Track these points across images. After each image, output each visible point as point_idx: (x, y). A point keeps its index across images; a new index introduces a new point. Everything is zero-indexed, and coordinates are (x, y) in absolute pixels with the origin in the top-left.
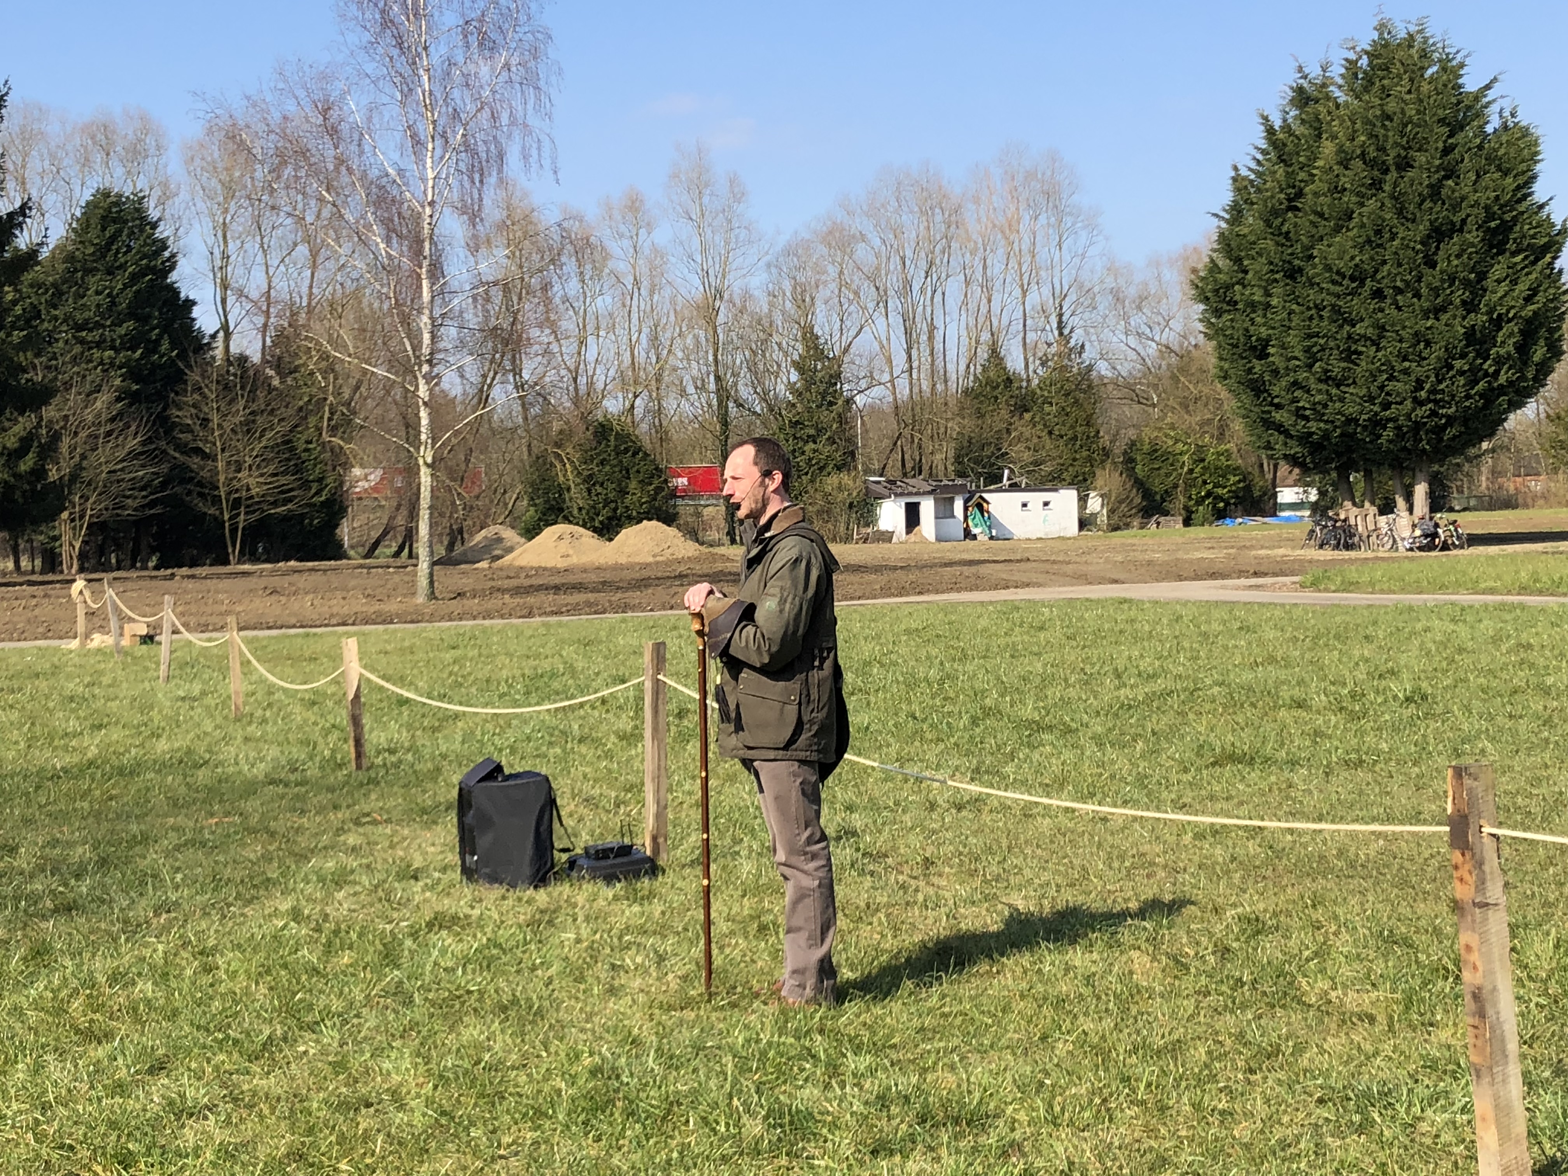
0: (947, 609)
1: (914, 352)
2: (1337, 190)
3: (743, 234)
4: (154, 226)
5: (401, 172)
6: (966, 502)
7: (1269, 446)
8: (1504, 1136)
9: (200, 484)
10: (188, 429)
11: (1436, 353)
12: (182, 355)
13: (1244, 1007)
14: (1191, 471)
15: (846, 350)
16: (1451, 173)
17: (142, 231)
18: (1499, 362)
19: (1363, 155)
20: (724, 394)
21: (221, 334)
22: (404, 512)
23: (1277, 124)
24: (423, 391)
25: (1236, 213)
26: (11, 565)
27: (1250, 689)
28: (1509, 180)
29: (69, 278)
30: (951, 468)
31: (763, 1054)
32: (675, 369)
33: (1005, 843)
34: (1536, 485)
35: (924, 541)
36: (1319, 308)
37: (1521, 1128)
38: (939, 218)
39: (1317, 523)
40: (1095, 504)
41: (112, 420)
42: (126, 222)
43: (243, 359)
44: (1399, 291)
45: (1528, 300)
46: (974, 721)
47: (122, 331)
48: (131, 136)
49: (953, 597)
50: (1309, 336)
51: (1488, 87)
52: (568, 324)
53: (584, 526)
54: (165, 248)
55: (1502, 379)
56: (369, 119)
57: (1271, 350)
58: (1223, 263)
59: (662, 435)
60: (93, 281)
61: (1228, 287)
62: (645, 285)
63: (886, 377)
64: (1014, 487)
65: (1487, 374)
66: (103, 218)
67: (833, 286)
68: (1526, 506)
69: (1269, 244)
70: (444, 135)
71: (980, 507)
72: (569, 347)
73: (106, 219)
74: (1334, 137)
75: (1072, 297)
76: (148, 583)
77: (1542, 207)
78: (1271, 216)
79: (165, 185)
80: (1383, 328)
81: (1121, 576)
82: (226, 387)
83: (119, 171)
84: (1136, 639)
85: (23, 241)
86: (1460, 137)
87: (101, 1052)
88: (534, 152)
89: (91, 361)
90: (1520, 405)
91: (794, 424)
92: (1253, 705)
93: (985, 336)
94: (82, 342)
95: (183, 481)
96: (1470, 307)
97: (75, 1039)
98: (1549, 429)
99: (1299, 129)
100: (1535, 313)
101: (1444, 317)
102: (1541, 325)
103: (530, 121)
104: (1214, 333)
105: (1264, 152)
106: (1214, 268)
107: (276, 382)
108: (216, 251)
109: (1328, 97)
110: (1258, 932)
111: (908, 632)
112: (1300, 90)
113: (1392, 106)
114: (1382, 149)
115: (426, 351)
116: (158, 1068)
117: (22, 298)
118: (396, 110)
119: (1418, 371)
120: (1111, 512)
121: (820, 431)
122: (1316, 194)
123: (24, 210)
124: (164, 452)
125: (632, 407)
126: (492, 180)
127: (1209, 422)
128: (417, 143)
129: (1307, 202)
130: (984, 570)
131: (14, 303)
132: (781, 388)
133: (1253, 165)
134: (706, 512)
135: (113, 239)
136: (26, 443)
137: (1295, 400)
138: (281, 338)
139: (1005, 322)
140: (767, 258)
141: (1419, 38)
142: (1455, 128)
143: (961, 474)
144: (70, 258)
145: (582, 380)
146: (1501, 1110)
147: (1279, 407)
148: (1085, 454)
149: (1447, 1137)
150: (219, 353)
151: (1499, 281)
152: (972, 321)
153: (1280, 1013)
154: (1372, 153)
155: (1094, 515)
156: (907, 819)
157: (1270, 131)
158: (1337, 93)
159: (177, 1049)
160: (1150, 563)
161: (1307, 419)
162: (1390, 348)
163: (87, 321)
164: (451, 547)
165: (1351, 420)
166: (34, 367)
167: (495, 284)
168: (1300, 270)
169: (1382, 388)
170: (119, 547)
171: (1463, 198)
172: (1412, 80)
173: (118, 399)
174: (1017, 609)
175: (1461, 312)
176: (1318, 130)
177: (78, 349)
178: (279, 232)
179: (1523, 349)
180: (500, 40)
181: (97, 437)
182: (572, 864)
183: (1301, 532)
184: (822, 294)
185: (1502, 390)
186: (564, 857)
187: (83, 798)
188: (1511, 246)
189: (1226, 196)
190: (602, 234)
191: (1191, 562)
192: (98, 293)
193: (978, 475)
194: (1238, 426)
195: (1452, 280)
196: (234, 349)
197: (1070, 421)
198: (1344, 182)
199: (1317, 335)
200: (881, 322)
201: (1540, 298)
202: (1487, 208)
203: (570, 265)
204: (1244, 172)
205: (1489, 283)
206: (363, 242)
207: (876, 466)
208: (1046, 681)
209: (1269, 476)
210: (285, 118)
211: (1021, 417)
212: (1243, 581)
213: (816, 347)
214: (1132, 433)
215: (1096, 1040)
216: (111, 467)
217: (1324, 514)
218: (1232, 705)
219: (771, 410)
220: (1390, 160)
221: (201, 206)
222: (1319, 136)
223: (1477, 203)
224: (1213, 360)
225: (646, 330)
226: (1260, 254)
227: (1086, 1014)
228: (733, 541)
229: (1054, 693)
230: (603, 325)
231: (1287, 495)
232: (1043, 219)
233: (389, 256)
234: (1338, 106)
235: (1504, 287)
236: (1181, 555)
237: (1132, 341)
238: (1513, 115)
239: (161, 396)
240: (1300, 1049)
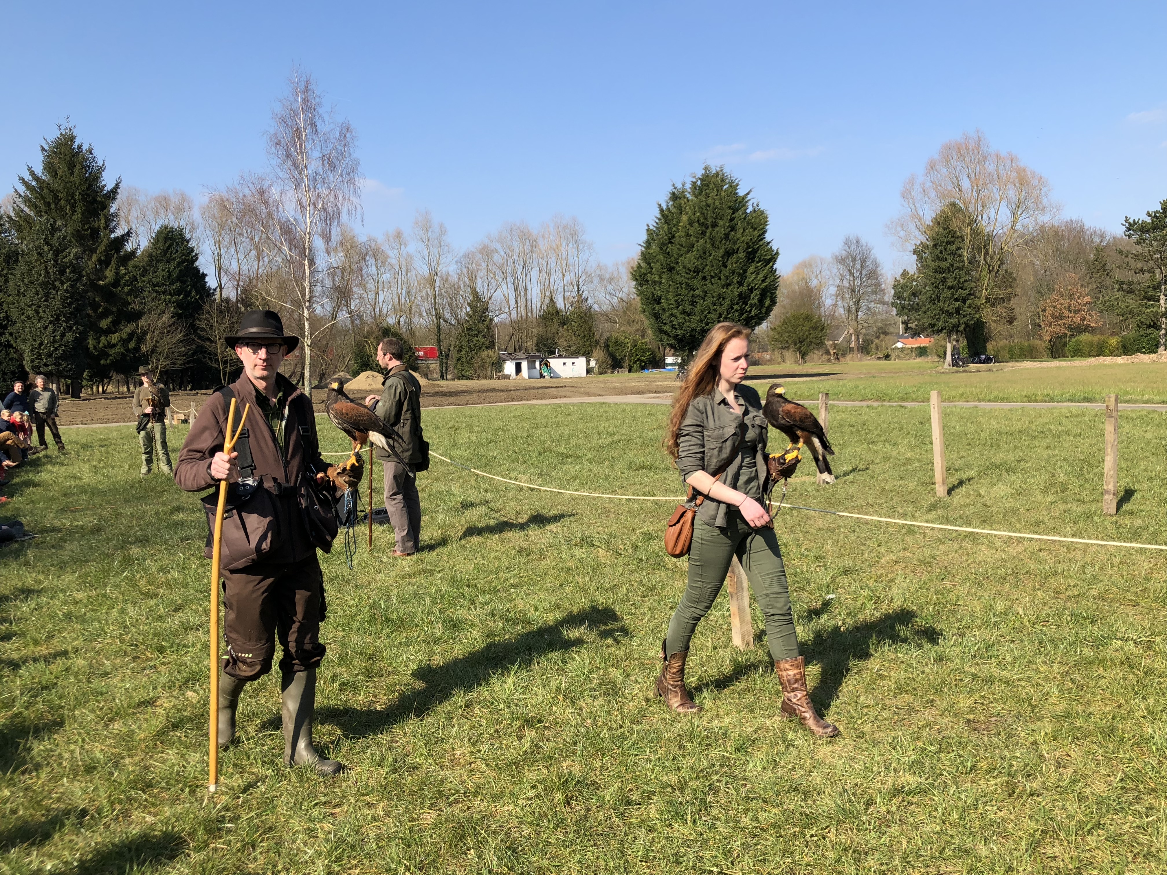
0: (531, 407)
1: (519, 300)
2: (688, 235)
3: (446, 248)
4: (188, 241)
5: (295, 220)
6: (540, 362)
7: (661, 340)
8: (742, 621)
9: (210, 354)
10: (204, 330)
11: (727, 303)
12: (201, 298)
13: (642, 570)
14: (631, 350)
15: (490, 298)
16: (733, 229)
17: (182, 244)
18: (752, 306)
19: (698, 221)
20: (438, 317)
21: (218, 289)
22: (299, 366)
23: (665, 208)
24: (306, 314)
25: (648, 244)
26: (125, 389)
27: (651, 439)
28: (756, 232)
29: (150, 263)
30: (534, 348)
31: (443, 596)
32: (417, 305)
33: (549, 505)
34: (767, 356)
35: (523, 378)
36: (681, 284)
37: (748, 618)
38: (528, 243)
39: (680, 371)
40: (593, 363)
41: (170, 326)
42: (175, 240)
43: (228, 300)
44: (712, 277)
45: (763, 281)
46: (540, 454)
47: (174, 287)
48: (177, 202)
49: (535, 402)
50: (677, 295)
51: (748, 194)
52: (371, 286)
53: (378, 372)
54: (193, 251)
55: (753, 313)
56: (281, 196)
57: (662, 301)
58: (643, 265)
59: (412, 333)
60: (161, 266)
61: (645, 274)
62: (404, 270)
63: (507, 310)
64: (560, 356)
65: (746, 311)
66: (165, 238)
67: (484, 271)
68: (761, 364)
69: (661, 257)
70: (314, 204)
71: (546, 364)
72: (372, 295)
73: (166, 239)
74: (687, 213)
75: (583, 278)
76: (186, 397)
77: (769, 243)
78: (662, 246)
79: (193, 224)
80: (706, 292)
81: (603, 393)
82: (221, 312)
83: (172, 217)
84: (608, 420)
85: (129, 247)
86: (737, 214)
87: (152, 603)
88: (354, 212)
89: (160, 300)
90: (760, 324)
91: (468, 329)
92: (652, 446)
93: (548, 294)
94: (156, 292)
95: (202, 352)
96: (740, 284)
97: (141, 597)
98: (771, 333)
99: (673, 210)
100: (766, 286)
101: (730, 288)
102: (768, 292)
103: (351, 199)
104: (640, 293)
105: (659, 219)
106: (639, 266)
107: (243, 309)
108: (216, 253)
109: (684, 197)
110: (650, 539)
111: (515, 417)
112: (673, 194)
113: (710, 201)
114: (706, 219)
115: (307, 297)
116: (178, 609)
117: (129, 273)
118: (292, 192)
119: (720, 310)
120: (600, 367)
121: (480, 332)
122: (680, 237)
123: (129, 234)
124: (193, 340)
125: (399, 322)
126: (335, 223)
127: (639, 330)
128: (302, 207)
129: (676, 240)
130: (547, 391)
131: (125, 274)
132: (463, 314)
133: (655, 224)
134: (431, 366)
135: (169, 247)
136: (131, 336)
137: (671, 321)
138: (245, 291)
139: (556, 287)
140: (455, 259)
141: (720, 173)
142: (735, 210)
143: (539, 351)
144: (150, 255)
145: (377, 310)
146: (741, 610)
147: (665, 324)
148: (589, 343)
149: (721, 621)
150: (217, 297)
151: (752, 273)
152: (542, 288)
153: (657, 571)
154: (702, 220)
155: (593, 368)
156: (510, 495)
157: (662, 210)
158: (688, 195)
159: (187, 601)
160: (614, 388)
161: (676, 329)
162: (709, 300)
163: (158, 283)
164: (320, 381)
165: (693, 330)
166: (135, 303)
167: (337, 268)
168: (674, 268)
169: (706, 316)
170: (174, 381)
171: (738, 239)
172: (718, 191)
173: (173, 317)
174: (560, 407)
175: (737, 286)
176: (681, 210)
177: (154, 295)
178: (244, 244)
179: (761, 301)
180: (337, 163)
181: (163, 333)
182: (365, 517)
183: (674, 375)
184: (480, 274)
185: (753, 318)
186: (363, 514)
187: (152, 491)
188: (757, 259)
189: (644, 237)
190: (385, 248)
191: (630, 387)
192: (163, 270)
193: (545, 352)
194: (649, 332)
195: (733, 272)
196: (224, 295)
197: (583, 329)
198: (691, 232)
199: (680, 295)
200: (504, 286)
201: (768, 281)
202: (747, 243)
203: (371, 261)
204: (651, 227)
205: (748, 274)
206: (280, 249)
207: (504, 347)
208: (570, 436)
209: (662, 352)
210: (244, 196)
211: (563, 327)
212: (651, 395)
213: (477, 297)
214: (608, 334)
215: (582, 586)
216: (170, 346)
217: (683, 368)
218: (644, 445)
219: (459, 323)
220: (709, 223)
221: (208, 232)
222: (681, 213)
223: (743, 242)
224: (640, 305)
225: (404, 289)
226: (657, 261)
227: (578, 575)
228: (443, 379)
229: (573, 442)
230: (386, 286)
231: (669, 360)
232: (571, 245)
233: (291, 256)
234: (688, 201)
235: (753, 276)
236: (627, 384)
237: (608, 296)
238: (758, 206)
239: (192, 316)
240: (664, 587)
